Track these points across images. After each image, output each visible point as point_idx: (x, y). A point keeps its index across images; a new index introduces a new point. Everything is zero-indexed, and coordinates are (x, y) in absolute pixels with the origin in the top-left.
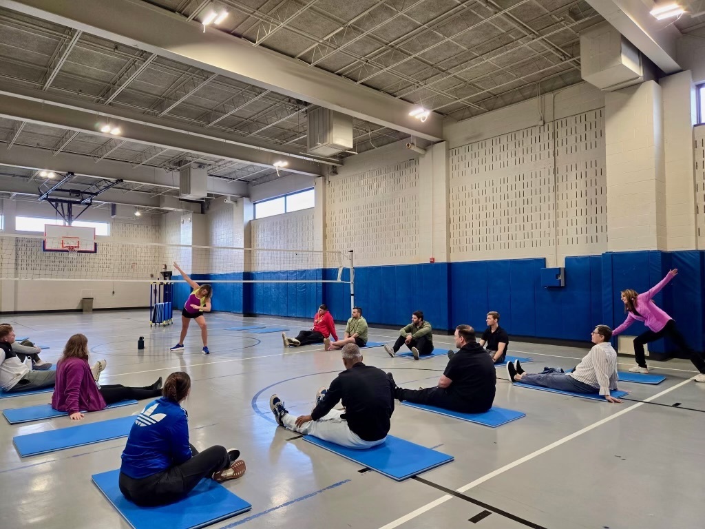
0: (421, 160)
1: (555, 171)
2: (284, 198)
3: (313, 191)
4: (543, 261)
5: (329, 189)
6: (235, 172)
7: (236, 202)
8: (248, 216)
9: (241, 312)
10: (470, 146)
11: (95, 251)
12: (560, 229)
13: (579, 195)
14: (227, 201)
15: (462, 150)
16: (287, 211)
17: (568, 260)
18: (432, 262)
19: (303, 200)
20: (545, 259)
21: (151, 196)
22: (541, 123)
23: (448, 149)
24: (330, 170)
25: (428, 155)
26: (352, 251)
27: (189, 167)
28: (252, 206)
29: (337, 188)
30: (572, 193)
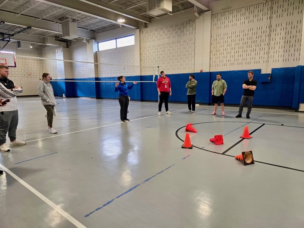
0: (197, 21)
1: (270, 27)
2: (115, 40)
3: (133, 36)
4: (260, 70)
5: (142, 35)
6: (90, 25)
7: (88, 41)
8: (95, 50)
9: (95, 97)
10: (224, 13)
11: (15, 66)
12: (270, 55)
13: (281, 38)
14: (84, 41)
15: (219, 15)
16: (117, 47)
17: (273, 70)
18: (201, 72)
19: (128, 41)
20: (261, 69)
21: (40, 37)
22: (265, 2)
23: (212, 15)
24: (144, 25)
25: (201, 17)
26: (158, 67)
27: (68, 21)
28: (97, 44)
29: (147, 35)
30: (278, 38)
